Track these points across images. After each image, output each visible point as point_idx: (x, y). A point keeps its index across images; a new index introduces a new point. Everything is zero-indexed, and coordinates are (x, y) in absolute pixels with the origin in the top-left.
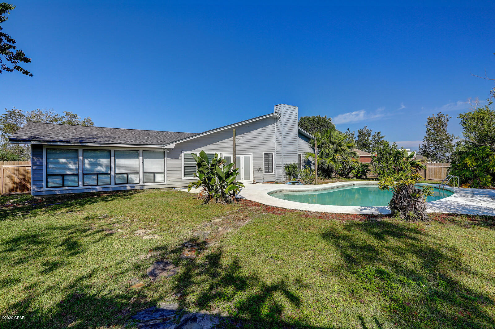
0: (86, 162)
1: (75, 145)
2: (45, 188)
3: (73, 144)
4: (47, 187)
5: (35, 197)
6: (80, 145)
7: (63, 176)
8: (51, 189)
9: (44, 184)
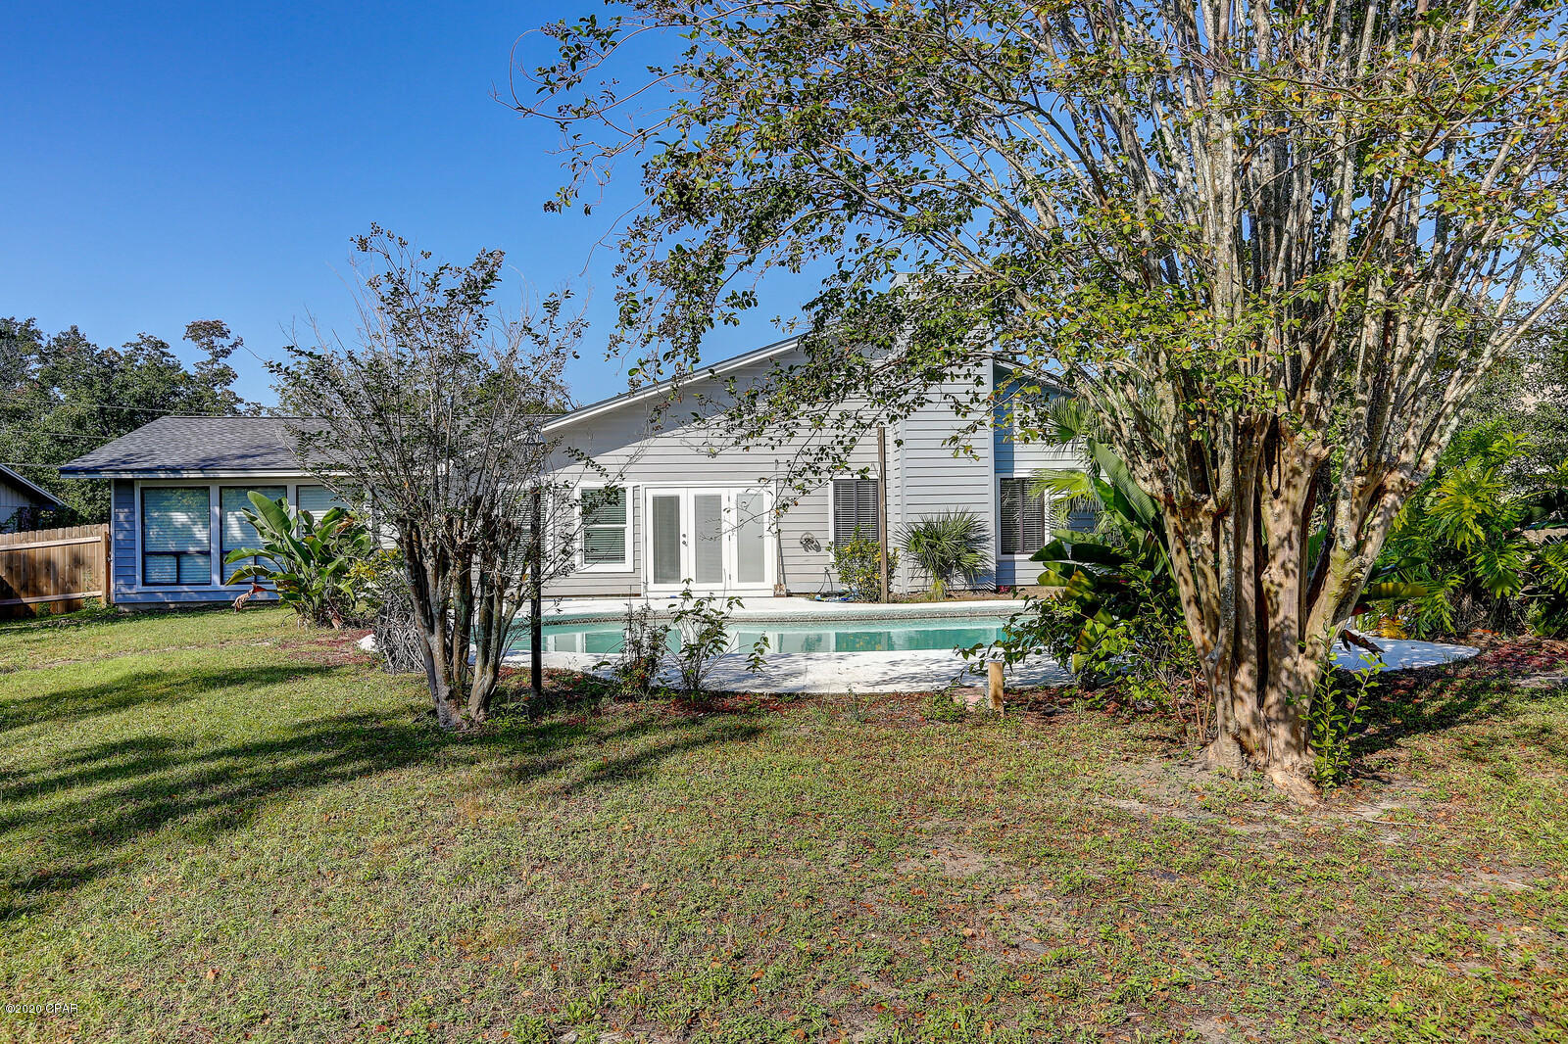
0: (232, 520)
1: (192, 476)
2: (139, 587)
3: (185, 476)
4: (145, 583)
5: (121, 608)
6: (201, 476)
7: (178, 555)
8: (152, 589)
9: (139, 578)
